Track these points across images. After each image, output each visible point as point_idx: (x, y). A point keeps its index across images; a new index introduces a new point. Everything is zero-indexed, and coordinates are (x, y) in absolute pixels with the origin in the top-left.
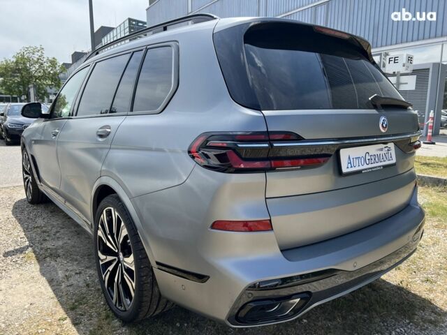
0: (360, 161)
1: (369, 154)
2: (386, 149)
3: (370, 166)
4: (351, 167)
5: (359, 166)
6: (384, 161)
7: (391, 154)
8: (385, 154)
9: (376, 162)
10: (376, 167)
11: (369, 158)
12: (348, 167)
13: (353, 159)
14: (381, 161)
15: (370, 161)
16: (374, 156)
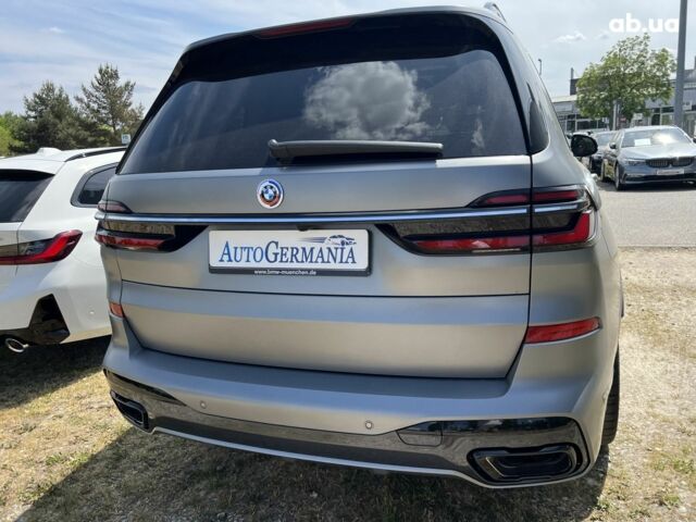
0: (251, 253)
1: (277, 243)
2: (339, 240)
3: (277, 265)
4: (230, 260)
5: (248, 261)
6: (323, 262)
7: (351, 251)
8: (329, 249)
9: (297, 261)
10: (296, 270)
11: (276, 251)
12: (221, 260)
13: (236, 248)
14: (314, 260)
15: (279, 257)
16: (292, 249)
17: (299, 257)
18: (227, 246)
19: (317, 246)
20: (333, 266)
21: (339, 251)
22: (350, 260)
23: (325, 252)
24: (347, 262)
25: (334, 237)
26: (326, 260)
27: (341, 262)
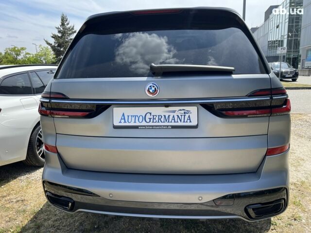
0: (137, 118)
1: (150, 114)
2: (183, 112)
3: (151, 124)
4: (125, 122)
5: (135, 122)
6: (175, 122)
7: (189, 116)
8: (178, 116)
9: (161, 122)
10: (161, 126)
11: (150, 117)
12: (120, 122)
13: (128, 116)
14: (170, 121)
15: (152, 120)
16: (159, 116)
17: (162, 120)
18: (123, 115)
19: (172, 115)
20: (180, 124)
21: (183, 117)
22: (189, 121)
23: (176, 117)
24: (187, 122)
25: (181, 110)
26: (176, 121)
27: (184, 122)
